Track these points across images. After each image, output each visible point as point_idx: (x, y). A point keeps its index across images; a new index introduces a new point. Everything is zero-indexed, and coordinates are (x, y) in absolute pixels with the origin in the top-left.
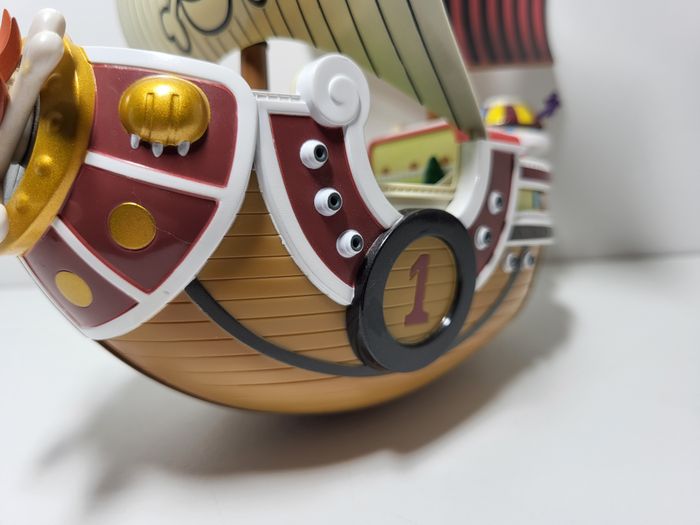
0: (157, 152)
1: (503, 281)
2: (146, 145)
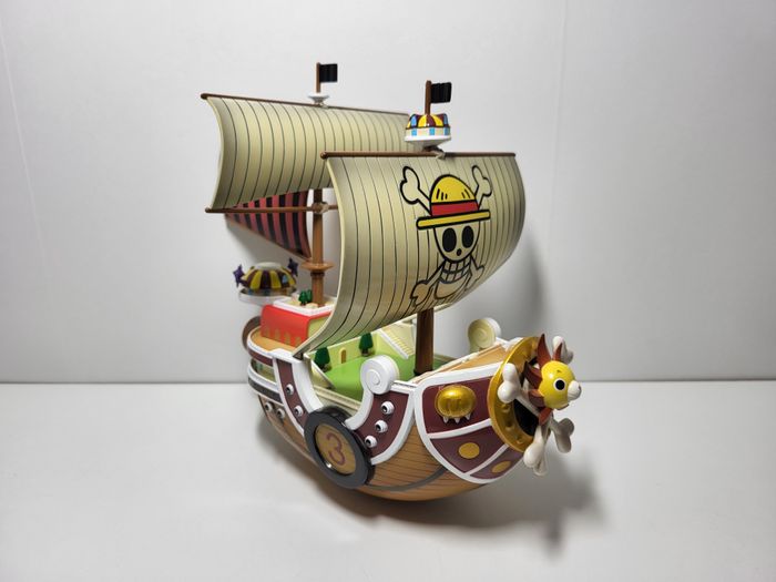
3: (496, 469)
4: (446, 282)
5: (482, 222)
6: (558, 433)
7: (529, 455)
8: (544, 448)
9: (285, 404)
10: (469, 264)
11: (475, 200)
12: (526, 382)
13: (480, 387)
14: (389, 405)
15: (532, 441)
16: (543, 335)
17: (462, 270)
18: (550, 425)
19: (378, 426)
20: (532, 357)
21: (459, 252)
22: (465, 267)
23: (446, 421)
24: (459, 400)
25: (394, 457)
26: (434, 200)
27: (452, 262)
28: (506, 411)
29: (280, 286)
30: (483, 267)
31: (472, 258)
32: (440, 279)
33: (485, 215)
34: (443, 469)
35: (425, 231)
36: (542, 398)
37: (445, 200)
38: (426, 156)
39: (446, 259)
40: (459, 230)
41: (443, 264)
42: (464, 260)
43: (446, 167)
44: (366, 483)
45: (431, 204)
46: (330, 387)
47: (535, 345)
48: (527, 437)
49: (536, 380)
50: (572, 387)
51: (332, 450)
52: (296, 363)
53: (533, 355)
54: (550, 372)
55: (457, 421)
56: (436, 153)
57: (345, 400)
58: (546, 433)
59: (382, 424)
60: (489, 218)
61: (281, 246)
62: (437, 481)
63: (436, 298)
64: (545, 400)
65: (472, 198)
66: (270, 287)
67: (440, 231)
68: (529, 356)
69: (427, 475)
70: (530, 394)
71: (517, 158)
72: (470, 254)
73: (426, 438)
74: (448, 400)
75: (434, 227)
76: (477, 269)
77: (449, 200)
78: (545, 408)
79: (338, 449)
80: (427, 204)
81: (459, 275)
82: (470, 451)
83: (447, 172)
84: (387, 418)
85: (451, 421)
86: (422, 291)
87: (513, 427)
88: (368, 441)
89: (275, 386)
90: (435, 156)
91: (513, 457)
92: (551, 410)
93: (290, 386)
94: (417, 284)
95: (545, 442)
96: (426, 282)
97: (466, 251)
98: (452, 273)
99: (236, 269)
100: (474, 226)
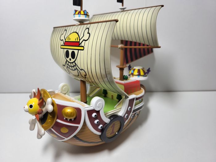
0: (68, 120)
1: (131, 120)
2: (66, 119)
4: (70, 69)
5: (79, 51)
21: (70, 60)
22: (74, 66)
27: (69, 62)
31: (75, 63)
33: (82, 48)
37: (69, 41)
39: (67, 60)
40: (70, 51)
42: (72, 63)
65: (79, 41)
75: (64, 49)
77: (71, 40)
80: (64, 41)
83: (75, 31)
97: (73, 60)
98: (70, 66)
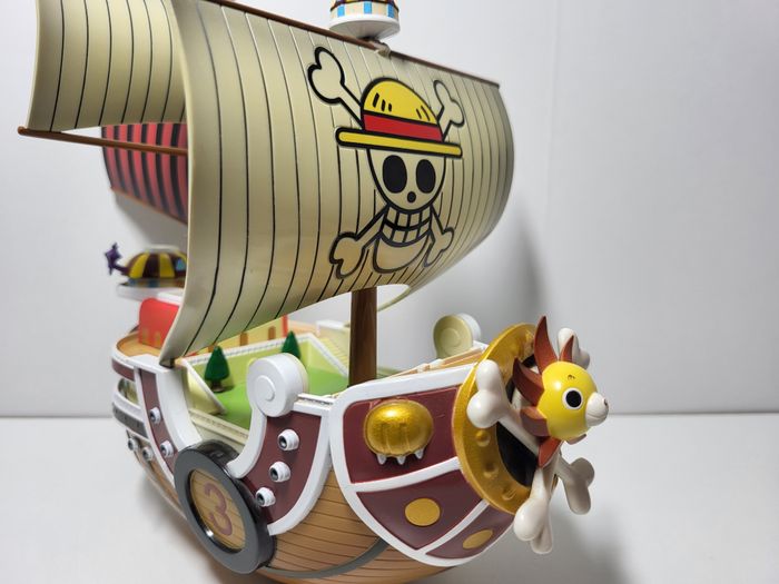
3: (469, 543)
4: (390, 242)
5: (449, 161)
6: (570, 481)
7: (523, 520)
8: (547, 507)
9: (150, 439)
10: (429, 219)
11: (438, 126)
12: (517, 395)
13: (439, 403)
14: (290, 436)
15: (528, 495)
16: (544, 319)
17: (418, 227)
18: (557, 469)
19: (274, 472)
20: (526, 356)
21: (412, 197)
22: (421, 223)
23: (382, 461)
24: (403, 425)
25: (303, 523)
26: (368, 106)
27: (399, 210)
28: (483, 444)
29: (171, 274)
30: (451, 230)
31: (433, 211)
32: (380, 235)
33: (455, 151)
34: (382, 544)
35: (352, 151)
36: (543, 421)
37: (386, 112)
38: (359, 44)
39: (390, 204)
40: (411, 162)
41: (385, 211)
42: (420, 210)
43: (391, 68)
44: (266, 564)
45: (363, 112)
46: (219, 413)
47: (530, 336)
48: (519, 488)
49: (533, 392)
50: (593, 403)
51: (214, 510)
52: (162, 373)
53: (528, 351)
54: (556, 379)
55: (401, 461)
56: (375, 45)
57: (231, 429)
58: (550, 482)
59: (281, 468)
60: (460, 157)
61: (173, 217)
62: (372, 564)
63: (377, 268)
64: (550, 424)
65: (433, 121)
66: (157, 277)
67: (379, 158)
68: (521, 352)
69: (357, 553)
70: (523, 413)
71: (501, 90)
72: (430, 204)
73: (350, 490)
74: (384, 425)
75: (368, 147)
76: (443, 232)
77: (394, 113)
78: (548, 441)
79: (222, 509)
80: (356, 109)
81: (412, 235)
82: (423, 512)
83: (392, 75)
84: (289, 458)
85: (391, 461)
86: (349, 251)
87: (496, 471)
88: (261, 497)
89: (138, 411)
90: (374, 49)
91: (496, 523)
92: (558, 442)
93: (155, 411)
94: (341, 236)
95: (549, 498)
96: (356, 237)
97: (422, 198)
98: (401, 228)
99: (108, 248)
100: (437, 162)
